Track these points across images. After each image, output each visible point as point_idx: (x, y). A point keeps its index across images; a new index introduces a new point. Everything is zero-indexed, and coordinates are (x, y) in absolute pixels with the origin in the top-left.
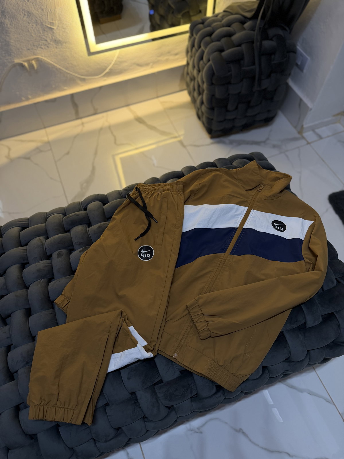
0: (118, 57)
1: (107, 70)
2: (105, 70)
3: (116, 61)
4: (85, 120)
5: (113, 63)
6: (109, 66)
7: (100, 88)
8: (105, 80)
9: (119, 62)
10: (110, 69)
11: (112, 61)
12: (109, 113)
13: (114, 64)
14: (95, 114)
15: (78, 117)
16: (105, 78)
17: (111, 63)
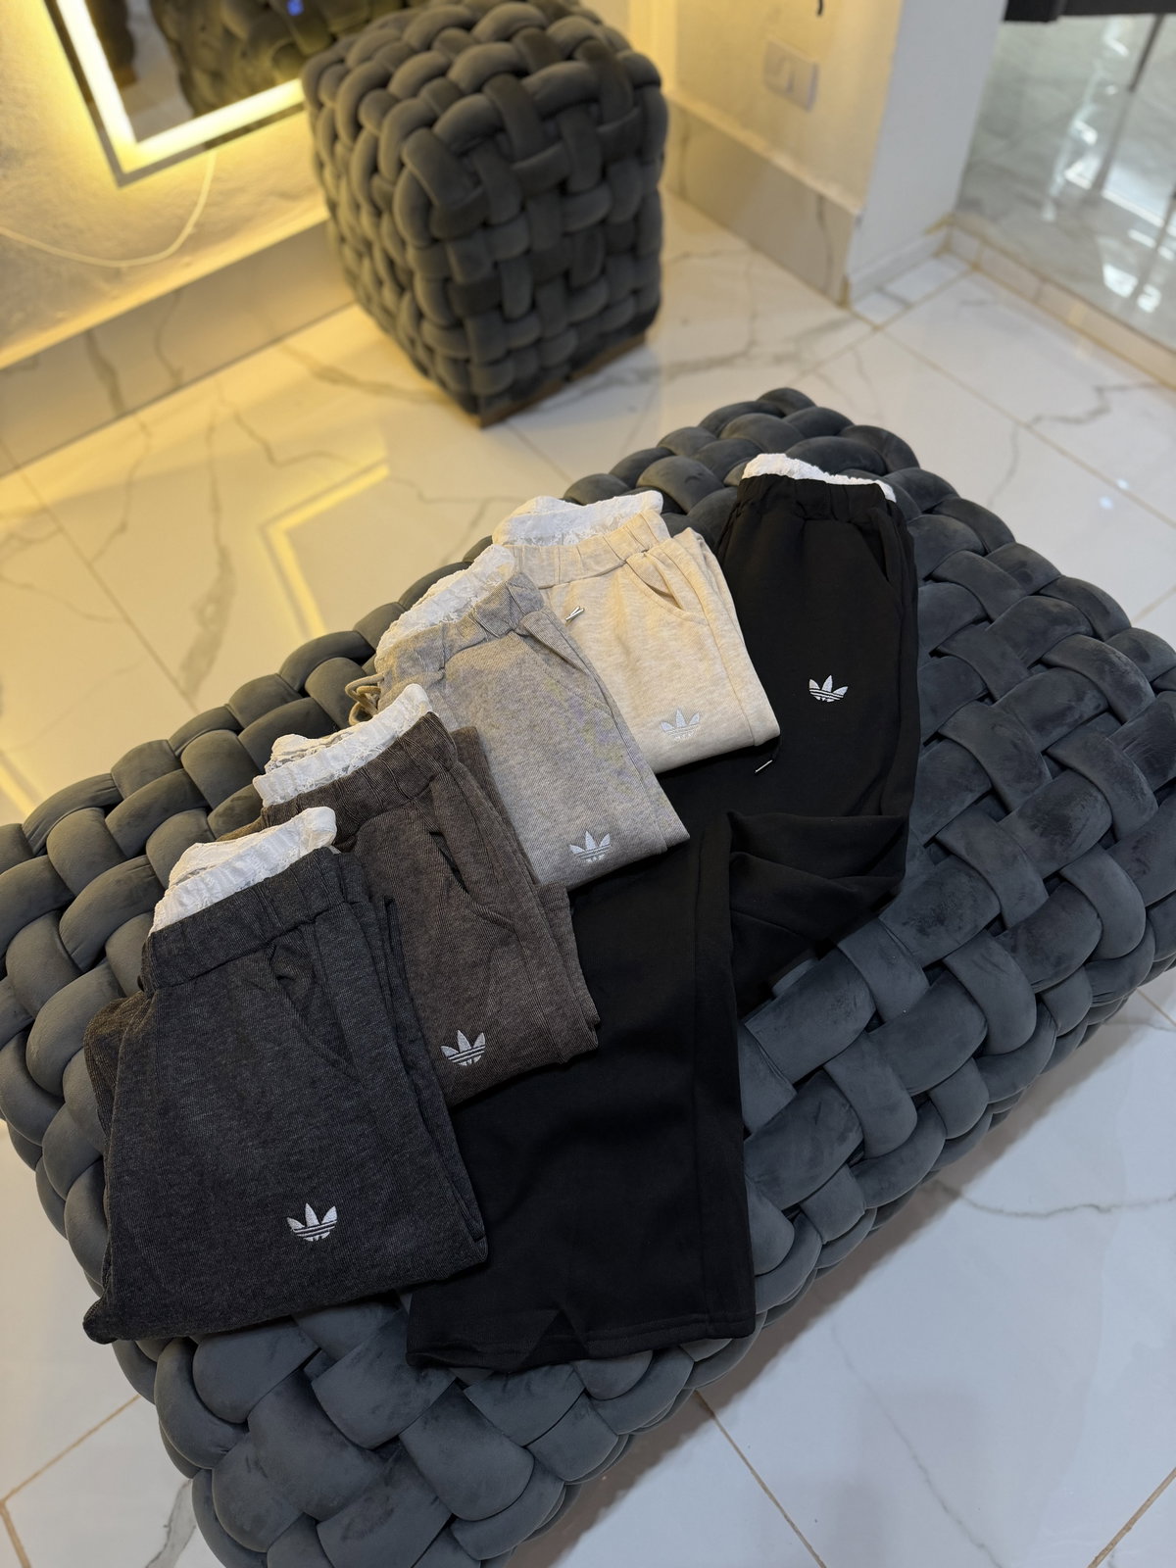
0: (215, 179)
1: (188, 230)
2: (180, 229)
3: (210, 191)
4: (146, 415)
5: (202, 200)
6: (190, 213)
7: (178, 293)
8: (188, 265)
9: (222, 194)
10: (198, 225)
11: (198, 194)
12: (222, 375)
13: (207, 205)
14: (177, 387)
15: (122, 412)
16: (186, 259)
17: (195, 204)
